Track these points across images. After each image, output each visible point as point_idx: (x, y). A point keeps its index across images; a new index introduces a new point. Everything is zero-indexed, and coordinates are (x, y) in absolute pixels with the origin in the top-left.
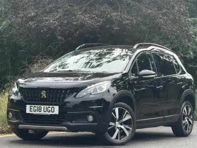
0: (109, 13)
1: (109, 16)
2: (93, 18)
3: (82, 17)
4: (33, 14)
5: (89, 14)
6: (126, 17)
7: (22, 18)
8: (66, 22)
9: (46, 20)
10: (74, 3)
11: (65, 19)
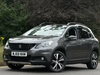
0: (73, 13)
1: (73, 14)
2: (66, 15)
3: (62, 14)
4: (40, 12)
5: (64, 13)
6: (81, 15)
7: (34, 13)
8: (54, 16)
9: (45, 15)
10: (58, 8)
11: (54, 15)
